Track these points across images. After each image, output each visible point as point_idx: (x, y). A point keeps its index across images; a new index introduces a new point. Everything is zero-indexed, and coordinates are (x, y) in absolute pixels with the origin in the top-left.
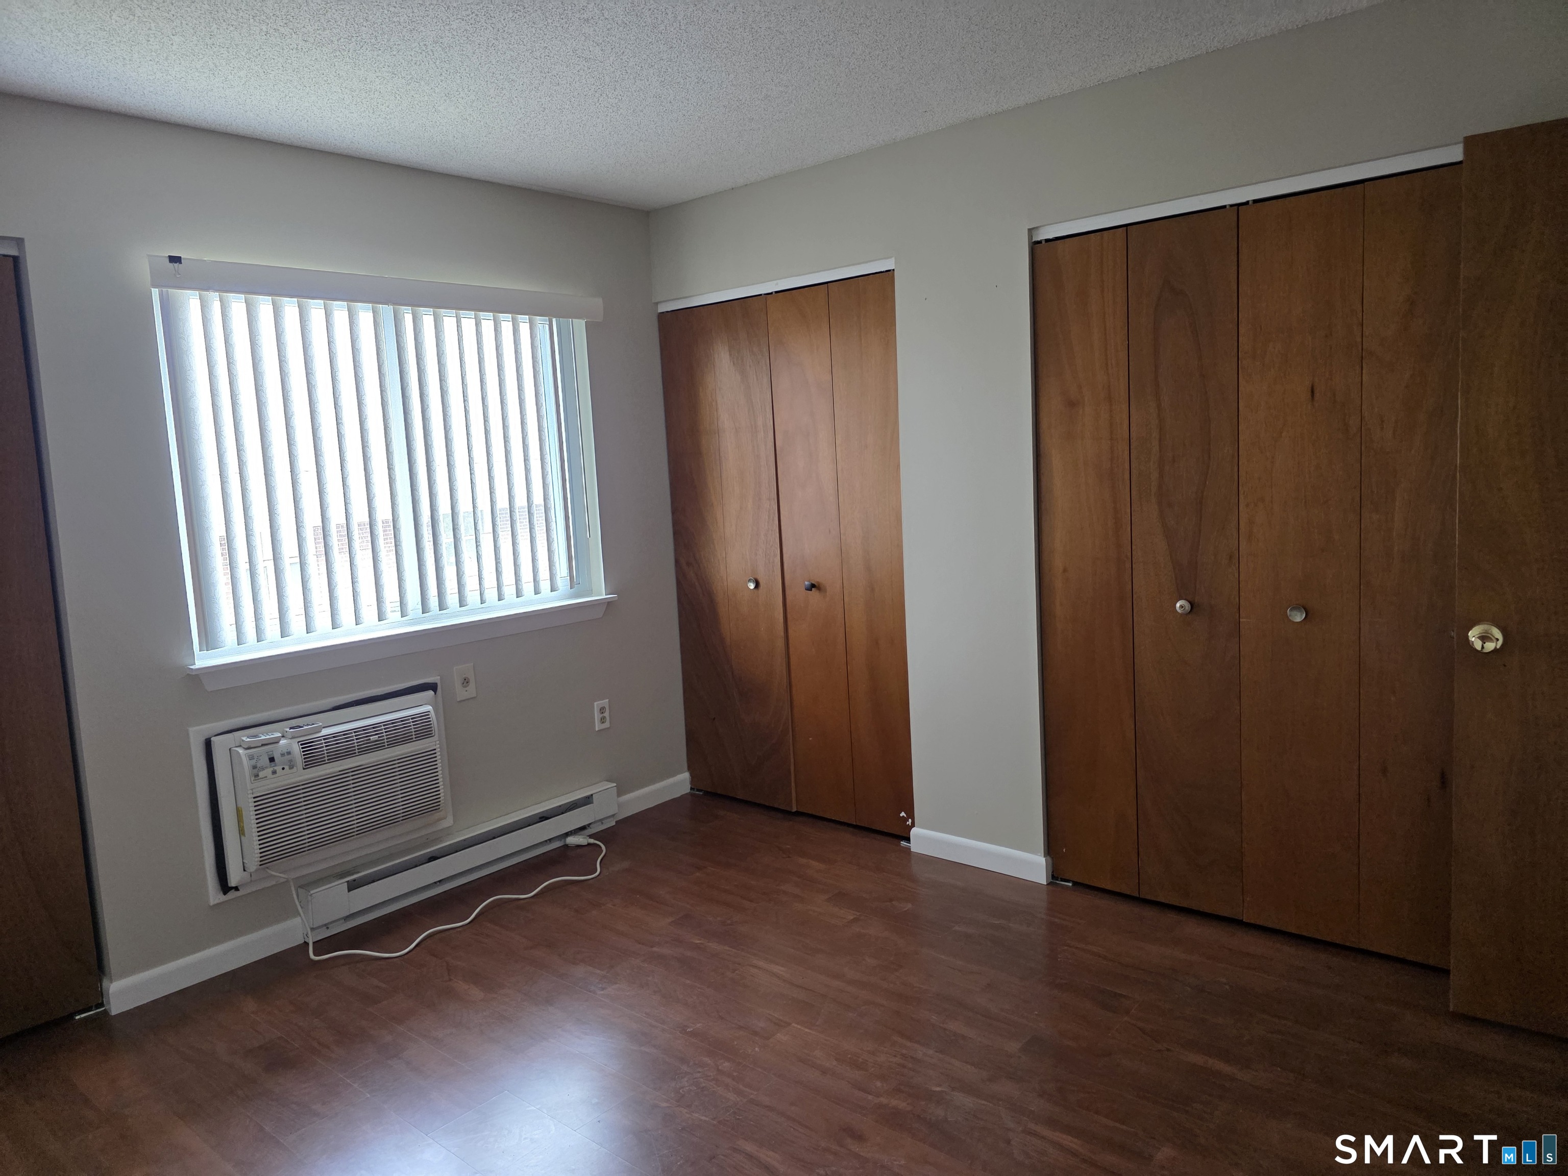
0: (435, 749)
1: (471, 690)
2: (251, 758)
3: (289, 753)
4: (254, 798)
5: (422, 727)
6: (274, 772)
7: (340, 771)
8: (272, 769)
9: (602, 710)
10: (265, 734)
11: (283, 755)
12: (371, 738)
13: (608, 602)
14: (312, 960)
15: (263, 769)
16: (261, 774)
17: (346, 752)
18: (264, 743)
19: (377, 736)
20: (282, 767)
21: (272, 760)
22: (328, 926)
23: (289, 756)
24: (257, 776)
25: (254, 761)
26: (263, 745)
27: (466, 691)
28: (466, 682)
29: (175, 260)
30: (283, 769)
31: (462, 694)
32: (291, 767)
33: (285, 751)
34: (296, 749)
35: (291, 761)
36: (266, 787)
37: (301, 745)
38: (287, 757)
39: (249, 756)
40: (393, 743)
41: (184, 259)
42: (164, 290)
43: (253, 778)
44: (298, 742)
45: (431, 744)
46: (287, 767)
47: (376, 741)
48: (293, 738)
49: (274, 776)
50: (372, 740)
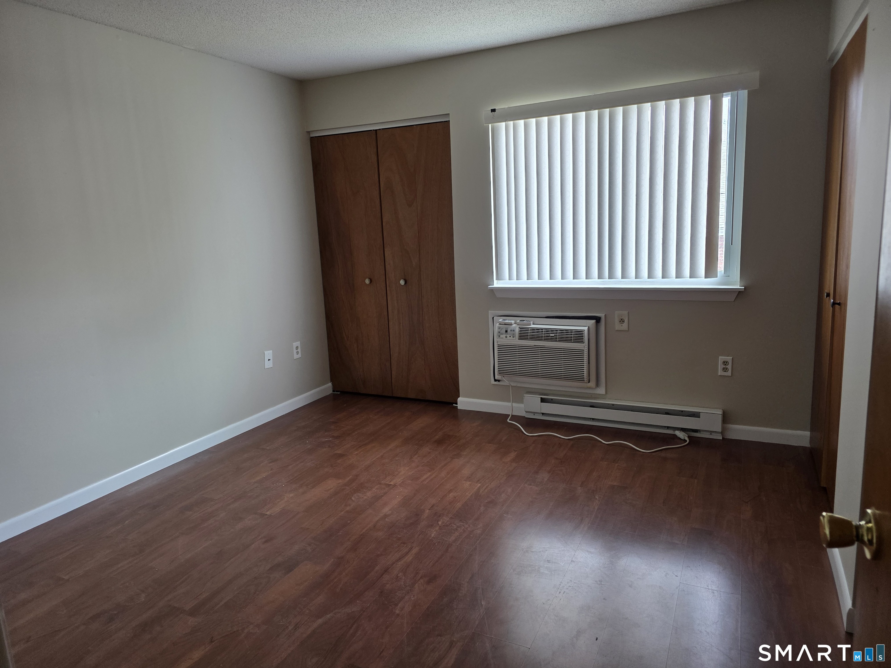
0: (584, 350)
1: (625, 326)
2: (499, 328)
3: (514, 331)
4: (498, 345)
5: (578, 337)
6: (506, 337)
7: (535, 345)
8: (505, 335)
9: (725, 363)
10: (508, 320)
11: (511, 331)
12: (551, 334)
13: (739, 292)
14: (508, 422)
15: (502, 334)
16: (501, 336)
17: (537, 338)
18: (506, 324)
19: (554, 335)
20: (510, 336)
21: (506, 331)
22: (535, 414)
23: (514, 332)
24: (499, 336)
25: (500, 330)
26: (505, 324)
27: (622, 326)
28: (622, 321)
29: (493, 110)
30: (510, 337)
31: (618, 326)
32: (513, 337)
33: (512, 329)
34: (517, 330)
35: (514, 334)
36: (502, 342)
37: (520, 329)
38: (512, 332)
39: (499, 327)
40: (562, 340)
41: (497, 109)
42: (493, 124)
43: (498, 337)
44: (519, 327)
45: (581, 347)
46: (512, 336)
47: (553, 337)
48: (518, 325)
49: (506, 338)
50: (551, 336)
